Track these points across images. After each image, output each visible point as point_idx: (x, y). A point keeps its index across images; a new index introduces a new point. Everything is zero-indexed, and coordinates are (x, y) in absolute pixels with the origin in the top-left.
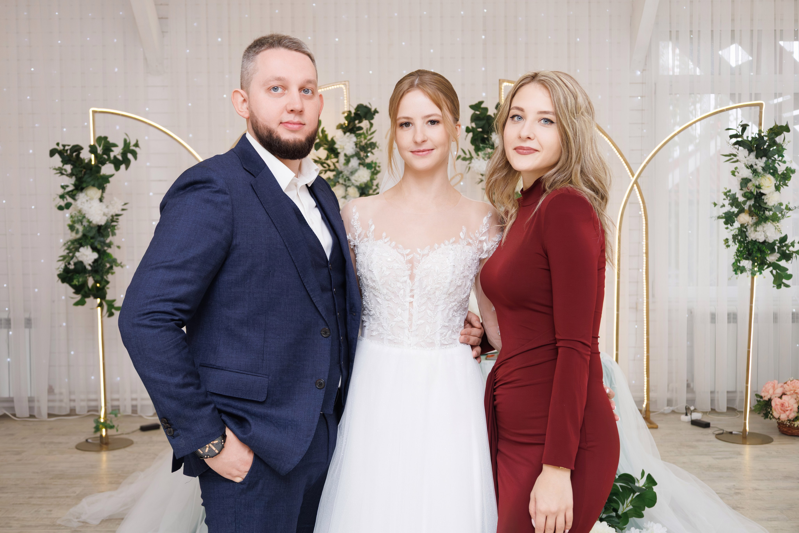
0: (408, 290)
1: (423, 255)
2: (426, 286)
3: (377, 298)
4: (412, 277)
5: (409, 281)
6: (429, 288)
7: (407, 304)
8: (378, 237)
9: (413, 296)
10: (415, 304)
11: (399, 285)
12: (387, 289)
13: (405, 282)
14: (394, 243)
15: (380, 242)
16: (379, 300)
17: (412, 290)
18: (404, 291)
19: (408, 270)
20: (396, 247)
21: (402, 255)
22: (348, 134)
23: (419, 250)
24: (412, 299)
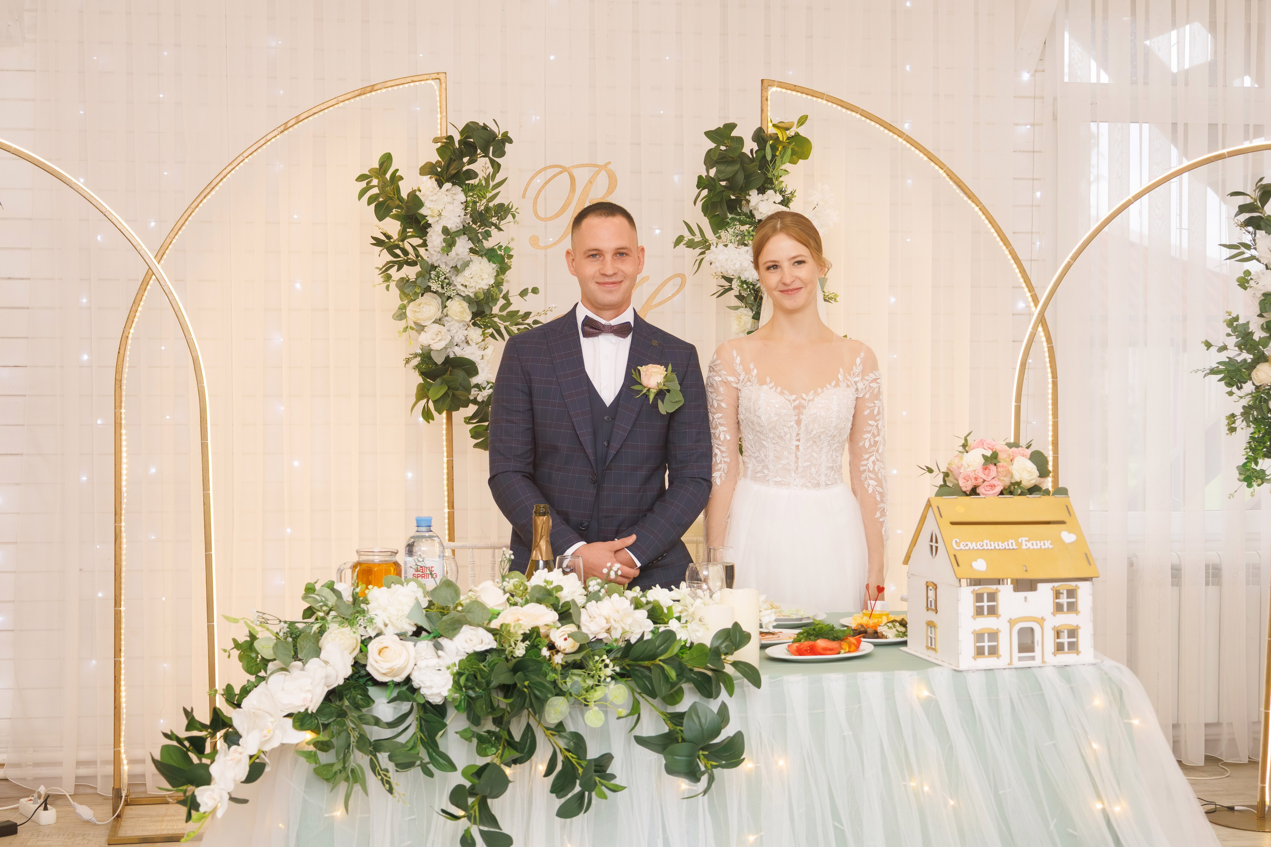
0: (794, 435)
1: (809, 401)
2: (812, 431)
3: (763, 442)
4: (798, 422)
5: (795, 426)
6: (814, 432)
7: (794, 448)
8: (762, 382)
9: (799, 440)
10: (801, 448)
11: (786, 429)
12: (774, 433)
13: (792, 426)
14: (779, 389)
15: (765, 387)
16: (764, 443)
17: (798, 434)
18: (791, 435)
19: (795, 416)
20: (782, 393)
21: (789, 401)
22: (448, 185)
23: (804, 395)
24: (798, 443)
